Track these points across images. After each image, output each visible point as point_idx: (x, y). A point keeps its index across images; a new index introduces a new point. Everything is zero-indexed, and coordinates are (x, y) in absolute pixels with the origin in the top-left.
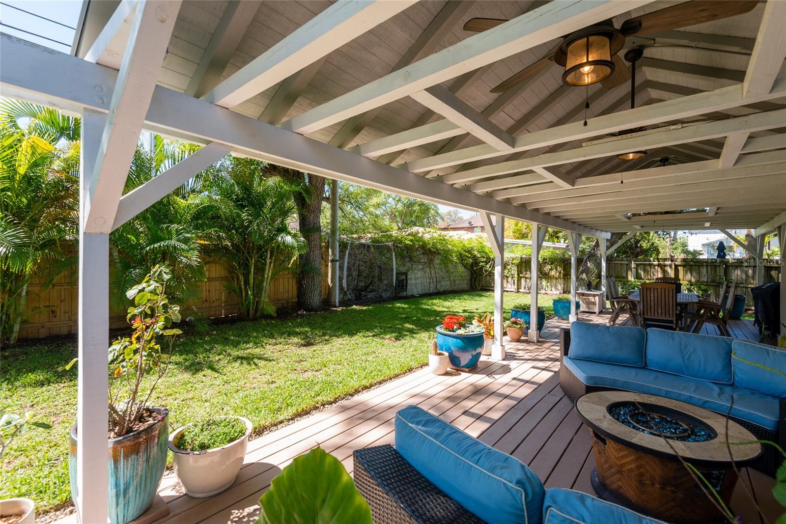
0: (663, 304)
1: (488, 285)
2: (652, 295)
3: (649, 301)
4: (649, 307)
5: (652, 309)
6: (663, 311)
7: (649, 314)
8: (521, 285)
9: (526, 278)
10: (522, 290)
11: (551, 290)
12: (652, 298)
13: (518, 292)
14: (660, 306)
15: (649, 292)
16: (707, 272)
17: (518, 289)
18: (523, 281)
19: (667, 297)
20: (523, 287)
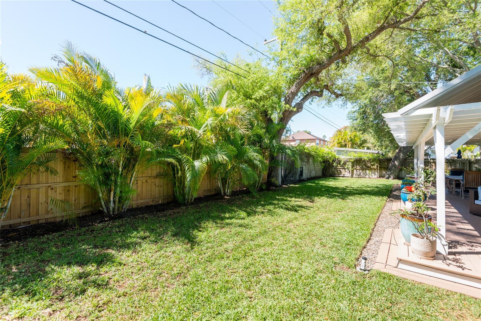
0: (476, 180)
1: (333, 173)
2: (470, 177)
3: (468, 179)
4: (468, 182)
5: (470, 183)
6: (476, 184)
7: (468, 185)
8: (353, 173)
9: (357, 169)
10: (354, 176)
11: (372, 176)
12: (470, 178)
13: (352, 177)
14: (474, 181)
15: (468, 175)
16: (460, 166)
17: (352, 175)
18: (355, 171)
19: (478, 178)
20: (355, 174)
